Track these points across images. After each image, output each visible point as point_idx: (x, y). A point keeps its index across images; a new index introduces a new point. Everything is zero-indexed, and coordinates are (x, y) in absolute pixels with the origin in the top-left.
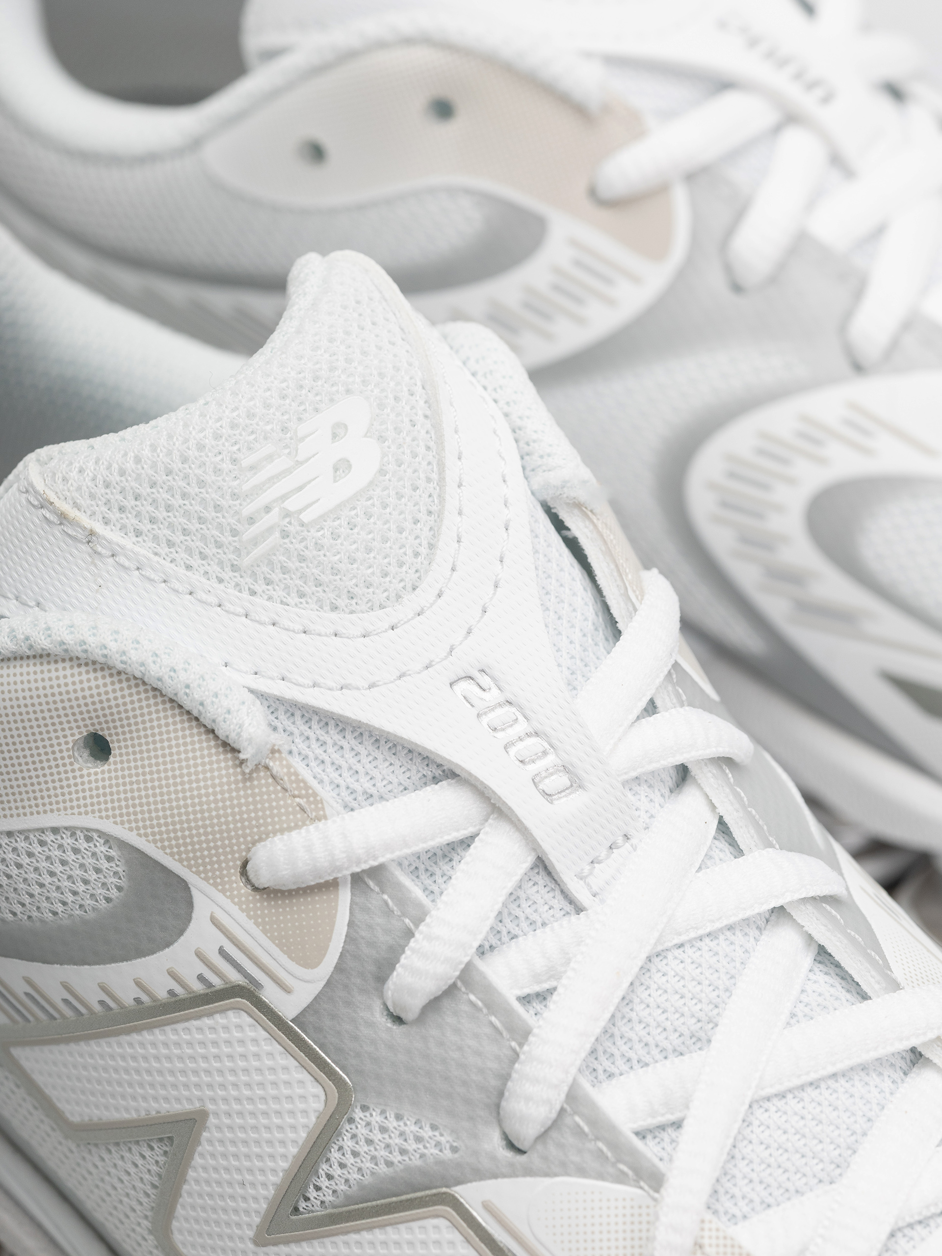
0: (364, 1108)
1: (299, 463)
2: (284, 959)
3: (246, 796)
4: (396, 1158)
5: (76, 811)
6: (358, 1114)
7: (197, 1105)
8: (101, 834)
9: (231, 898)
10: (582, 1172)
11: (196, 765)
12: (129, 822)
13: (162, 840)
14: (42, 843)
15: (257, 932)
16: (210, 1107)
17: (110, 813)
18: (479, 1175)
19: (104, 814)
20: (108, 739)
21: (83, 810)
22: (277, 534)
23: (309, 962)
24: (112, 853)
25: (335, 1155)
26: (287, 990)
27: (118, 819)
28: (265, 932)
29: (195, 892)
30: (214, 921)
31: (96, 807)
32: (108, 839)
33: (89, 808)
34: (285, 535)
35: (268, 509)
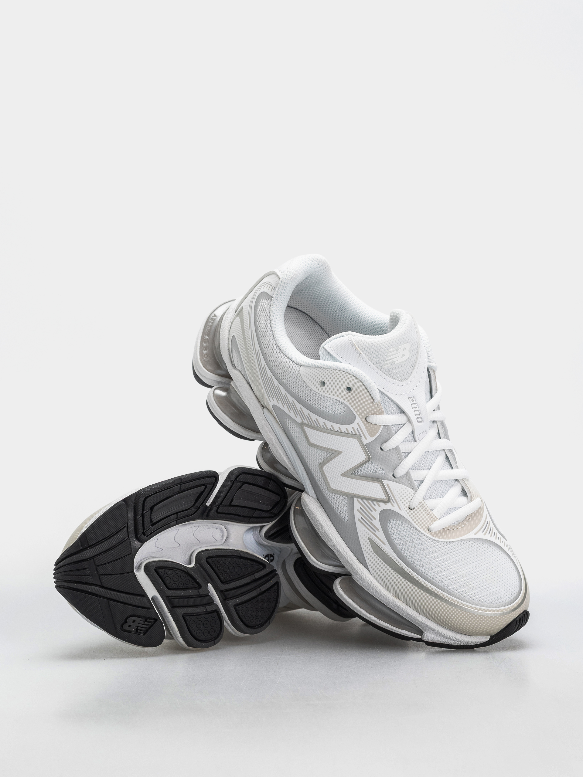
0: (372, 462)
1: (397, 353)
2: (368, 434)
3: (372, 405)
4: (374, 472)
5: (342, 398)
6: (370, 463)
7: (341, 450)
8: (344, 403)
9: (362, 421)
10: (405, 485)
11: (365, 399)
12: (351, 404)
13: (355, 409)
14: (333, 401)
15: (365, 428)
16: (343, 451)
17: (348, 401)
18: (388, 479)
19: (346, 401)
20: (352, 389)
21: (343, 399)
22: (390, 364)
23: (372, 436)
24: (345, 407)
25: (363, 468)
26: (366, 439)
27: (349, 402)
28: (366, 429)
29: (356, 418)
30: (358, 423)
31: (345, 399)
32: (345, 405)
33: (344, 399)
34: (391, 364)
35: (390, 359)
